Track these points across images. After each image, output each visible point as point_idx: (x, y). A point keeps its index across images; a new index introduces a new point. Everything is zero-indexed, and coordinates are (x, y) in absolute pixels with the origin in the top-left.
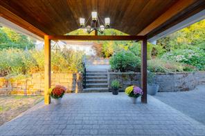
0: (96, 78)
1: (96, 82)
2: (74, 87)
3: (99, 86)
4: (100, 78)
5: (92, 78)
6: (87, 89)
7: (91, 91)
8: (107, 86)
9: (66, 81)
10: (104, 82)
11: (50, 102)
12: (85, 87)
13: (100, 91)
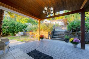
0: (59, 34)
1: (58, 36)
2: (49, 37)
3: (59, 38)
4: (61, 34)
5: (57, 34)
6: (54, 38)
7: (55, 39)
8: (63, 38)
9: (46, 34)
10: (62, 36)
11: (40, 40)
12: (53, 37)
13: (59, 40)
